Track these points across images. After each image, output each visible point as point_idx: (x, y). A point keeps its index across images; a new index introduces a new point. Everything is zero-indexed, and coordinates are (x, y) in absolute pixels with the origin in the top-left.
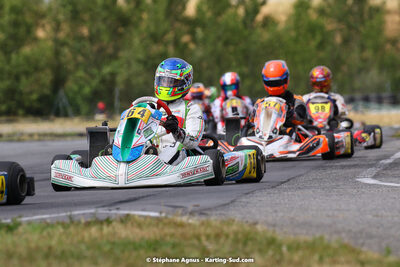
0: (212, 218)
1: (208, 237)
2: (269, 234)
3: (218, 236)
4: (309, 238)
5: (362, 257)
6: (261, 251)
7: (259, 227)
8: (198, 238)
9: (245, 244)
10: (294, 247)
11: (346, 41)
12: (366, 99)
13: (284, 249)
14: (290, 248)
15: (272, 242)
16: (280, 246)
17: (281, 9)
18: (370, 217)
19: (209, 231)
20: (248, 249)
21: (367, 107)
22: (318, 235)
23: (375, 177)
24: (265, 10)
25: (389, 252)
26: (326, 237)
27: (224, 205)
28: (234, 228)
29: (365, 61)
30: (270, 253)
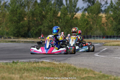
0: (62, 63)
1: (60, 67)
2: (74, 67)
3: (63, 67)
4: (83, 68)
5: (95, 73)
6: (72, 71)
7: (72, 65)
8: (58, 67)
9: (69, 69)
10: (80, 70)
11: (93, 23)
12: (97, 37)
13: (78, 70)
14: (79, 70)
15: (75, 69)
16: (77, 70)
17: (79, 16)
18: (97, 64)
19: (61, 66)
20: (69, 70)
21: (97, 38)
22: (85, 68)
23: (98, 55)
24: (75, 16)
25: (101, 72)
26: (87, 68)
27: (65, 60)
28: (66, 65)
29: (97, 28)
30: (74, 71)
